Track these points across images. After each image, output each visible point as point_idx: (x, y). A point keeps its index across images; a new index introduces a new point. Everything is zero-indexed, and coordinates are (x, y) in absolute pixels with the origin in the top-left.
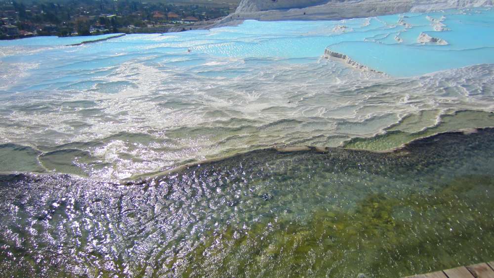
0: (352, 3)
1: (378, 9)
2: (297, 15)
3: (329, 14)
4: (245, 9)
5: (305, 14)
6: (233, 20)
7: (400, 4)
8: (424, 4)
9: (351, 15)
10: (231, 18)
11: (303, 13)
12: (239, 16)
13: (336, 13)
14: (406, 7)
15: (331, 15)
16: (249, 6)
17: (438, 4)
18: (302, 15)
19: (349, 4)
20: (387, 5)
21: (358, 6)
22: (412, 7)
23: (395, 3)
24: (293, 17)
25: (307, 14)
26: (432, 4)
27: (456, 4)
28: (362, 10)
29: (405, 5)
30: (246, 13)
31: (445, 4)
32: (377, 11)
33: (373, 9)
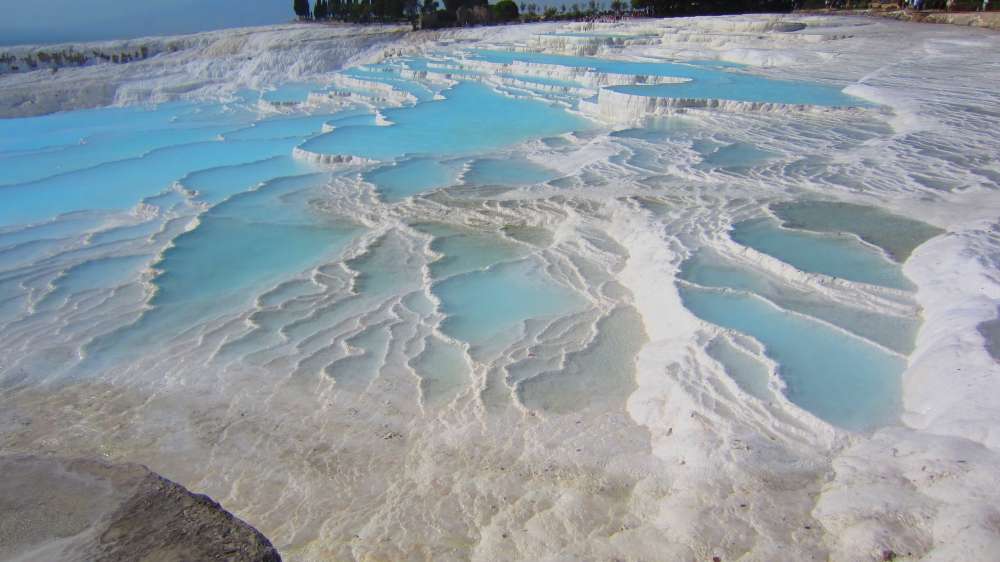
1: (37, 97)
7: (88, 84)
8: (141, 79)
14: (105, 87)
17: (170, 77)
22: (117, 87)
23: (75, 83)
26: (158, 77)
27: (206, 73)
29: (102, 85)
31: (185, 76)
32: (37, 102)
33: (24, 99)
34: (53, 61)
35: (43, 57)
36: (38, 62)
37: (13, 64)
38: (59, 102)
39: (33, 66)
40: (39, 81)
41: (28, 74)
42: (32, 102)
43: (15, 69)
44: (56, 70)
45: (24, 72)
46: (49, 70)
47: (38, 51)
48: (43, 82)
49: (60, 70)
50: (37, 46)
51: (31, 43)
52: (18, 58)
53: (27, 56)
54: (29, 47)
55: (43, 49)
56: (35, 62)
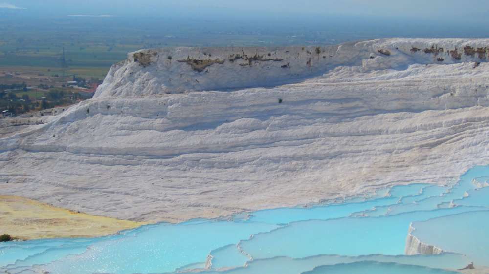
0: (391, 77)
1: (457, 91)
2: (262, 106)
3: (340, 101)
4: (124, 88)
5: (280, 101)
6: (92, 115)
9: (395, 105)
10: (88, 111)
11: (277, 101)
12: (108, 107)
13: (356, 99)
15: (345, 105)
16: (133, 82)
18: (274, 104)
19: (382, 78)
20: (479, 84)
21: (409, 84)
24: (253, 109)
25: (288, 103)
28: (422, 92)
30: (127, 100)
32: (456, 95)
33: (445, 91)
34: (476, 55)
35: (469, 50)
36: (463, 56)
37: (439, 56)
38: (477, 97)
39: (457, 58)
40: (460, 74)
41: (451, 66)
42: (452, 94)
43: (440, 60)
44: (478, 64)
45: (447, 64)
46: (472, 64)
47: (465, 44)
48: (464, 76)
49: (482, 64)
50: (465, 40)
51: (460, 37)
52: (445, 50)
53: (453, 49)
54: (458, 40)
55: (469, 42)
56: (460, 55)
